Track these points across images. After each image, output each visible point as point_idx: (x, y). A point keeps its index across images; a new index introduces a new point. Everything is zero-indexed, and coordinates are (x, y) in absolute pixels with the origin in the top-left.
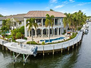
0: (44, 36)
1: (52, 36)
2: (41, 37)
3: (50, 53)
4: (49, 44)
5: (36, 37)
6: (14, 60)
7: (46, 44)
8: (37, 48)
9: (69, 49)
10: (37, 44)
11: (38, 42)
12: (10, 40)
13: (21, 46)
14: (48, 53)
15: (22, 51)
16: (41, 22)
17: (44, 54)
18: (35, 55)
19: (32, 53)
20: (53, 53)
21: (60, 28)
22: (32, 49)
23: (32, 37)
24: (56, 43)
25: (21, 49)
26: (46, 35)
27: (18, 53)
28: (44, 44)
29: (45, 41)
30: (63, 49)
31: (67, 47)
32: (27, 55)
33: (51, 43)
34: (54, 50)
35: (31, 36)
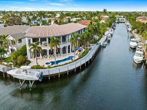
0: (50, 56)
1: (60, 55)
2: (47, 57)
3: (56, 76)
4: (55, 67)
5: (41, 58)
6: (21, 87)
7: (52, 67)
8: (42, 73)
9: (75, 70)
10: (42, 68)
11: (44, 66)
12: (11, 65)
13: (26, 72)
14: (53, 77)
15: (28, 78)
16: (46, 41)
17: (49, 78)
18: (40, 80)
19: (37, 79)
20: (59, 76)
21: (69, 46)
22: (37, 75)
23: (37, 58)
24: (63, 65)
25: (26, 75)
26: (53, 56)
27: (24, 80)
28: (49, 67)
29: (51, 63)
30: (68, 71)
31: (74, 69)
32: (33, 81)
33: (57, 66)
34: (60, 73)
35: (35, 57)
